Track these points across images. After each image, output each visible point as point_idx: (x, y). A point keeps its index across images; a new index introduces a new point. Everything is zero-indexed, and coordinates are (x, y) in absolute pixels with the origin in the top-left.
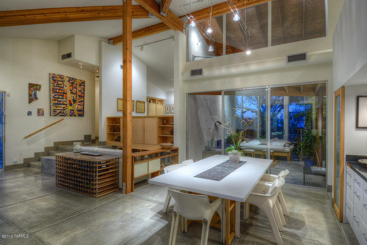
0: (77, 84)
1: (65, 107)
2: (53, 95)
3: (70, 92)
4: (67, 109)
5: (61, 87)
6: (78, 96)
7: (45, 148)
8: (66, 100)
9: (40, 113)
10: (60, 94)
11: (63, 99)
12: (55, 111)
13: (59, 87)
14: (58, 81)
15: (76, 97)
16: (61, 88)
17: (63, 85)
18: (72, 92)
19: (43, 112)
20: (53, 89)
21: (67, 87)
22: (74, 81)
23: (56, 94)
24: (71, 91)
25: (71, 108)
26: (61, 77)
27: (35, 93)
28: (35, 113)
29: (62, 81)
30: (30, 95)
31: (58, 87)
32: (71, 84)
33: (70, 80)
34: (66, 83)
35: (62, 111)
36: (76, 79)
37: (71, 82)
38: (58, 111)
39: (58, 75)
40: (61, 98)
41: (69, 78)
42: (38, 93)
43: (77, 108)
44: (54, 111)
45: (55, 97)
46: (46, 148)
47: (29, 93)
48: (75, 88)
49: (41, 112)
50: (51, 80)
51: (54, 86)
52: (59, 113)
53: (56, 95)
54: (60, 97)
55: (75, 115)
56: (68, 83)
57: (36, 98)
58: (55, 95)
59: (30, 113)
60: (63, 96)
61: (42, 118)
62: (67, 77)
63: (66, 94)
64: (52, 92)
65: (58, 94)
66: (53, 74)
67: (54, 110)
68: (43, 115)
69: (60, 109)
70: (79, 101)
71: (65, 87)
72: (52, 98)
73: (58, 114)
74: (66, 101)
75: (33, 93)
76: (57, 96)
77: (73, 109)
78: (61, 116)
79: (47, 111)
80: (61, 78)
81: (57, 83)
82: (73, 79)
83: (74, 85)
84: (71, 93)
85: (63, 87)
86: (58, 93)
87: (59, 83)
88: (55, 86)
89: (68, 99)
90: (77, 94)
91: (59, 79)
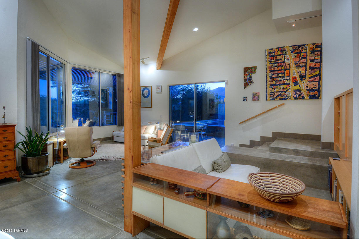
0: (306, 52)
1: (286, 88)
2: (270, 74)
3: (294, 66)
4: (290, 90)
5: (281, 63)
6: (308, 70)
8: (288, 78)
9: (256, 97)
10: (279, 72)
11: (284, 77)
12: (273, 95)
13: (278, 63)
14: (277, 56)
15: (306, 71)
17: (283, 60)
18: (299, 65)
19: (258, 96)
20: (270, 68)
21: (290, 60)
22: (302, 48)
23: (274, 72)
24: (296, 64)
25: (297, 87)
26: (281, 50)
27: (250, 77)
28: (250, 98)
29: (283, 55)
30: (245, 80)
31: (277, 63)
32: (296, 55)
33: (295, 50)
34: (287, 56)
35: (282, 93)
36: (304, 45)
37: (296, 51)
38: (276, 94)
39: (276, 48)
40: (280, 77)
41: (293, 47)
42: (253, 76)
43: (307, 87)
44: (271, 95)
45: (273, 76)
46: (262, 138)
47: (244, 78)
48: (304, 58)
49: (256, 96)
50: (268, 57)
51: (271, 64)
52: (278, 96)
53: (274, 74)
54: (280, 75)
55: (303, 98)
56: (293, 55)
57: (252, 82)
58: (272, 75)
59: (245, 99)
60: (284, 73)
61: (256, 103)
62: (290, 46)
63: (289, 69)
64: (268, 71)
65: (276, 72)
66: (270, 49)
67: (271, 92)
68: (259, 99)
69: (279, 90)
70: (311, 75)
71: (286, 61)
72: (268, 78)
73: (276, 97)
74: (288, 80)
75: (248, 77)
76: (275, 76)
77: (299, 88)
78: (280, 99)
79: (263, 96)
80: (282, 51)
81: (276, 58)
82: (299, 46)
83: (302, 54)
84: (296, 66)
85: (284, 62)
86: (277, 70)
87: (278, 57)
88: (273, 63)
89: (292, 76)
90: (308, 66)
91: (279, 53)
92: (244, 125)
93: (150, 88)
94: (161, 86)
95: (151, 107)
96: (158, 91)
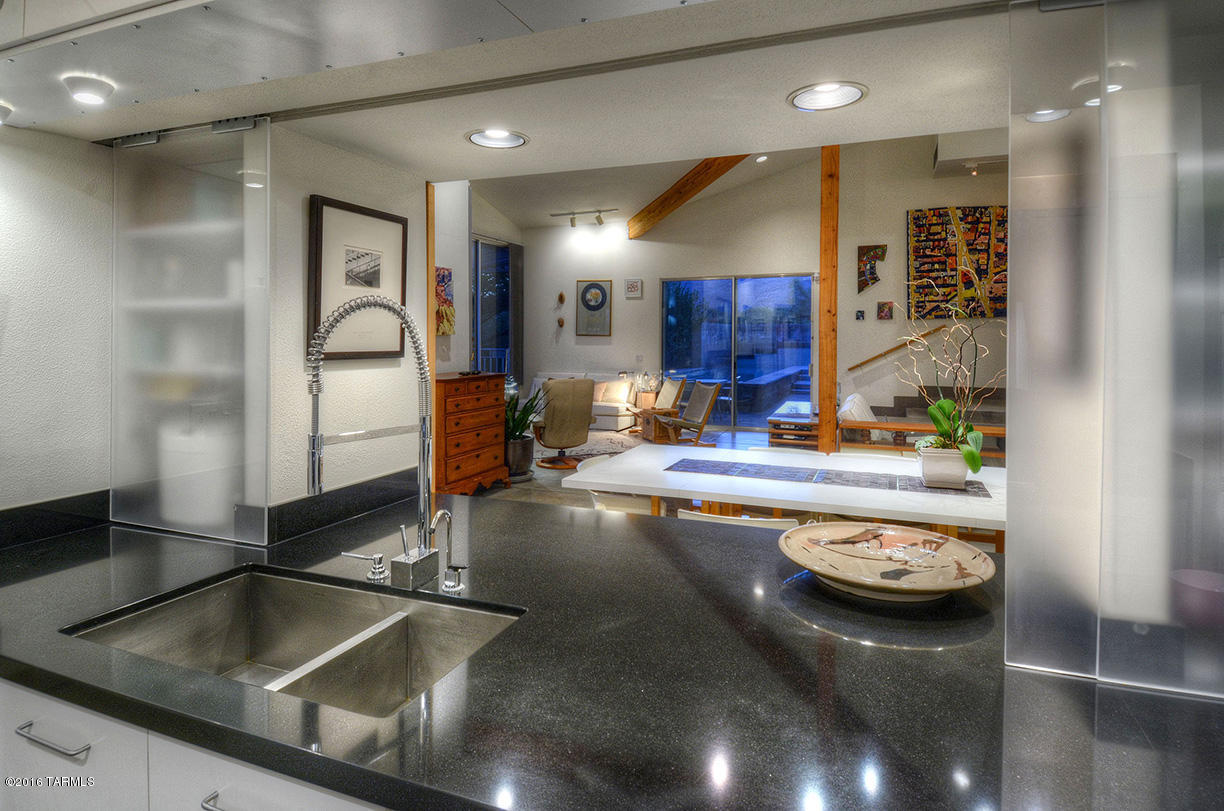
0: (990, 223)
1: (950, 293)
2: (917, 264)
3: (965, 249)
4: (956, 299)
5: (939, 240)
6: (992, 256)
7: (895, 397)
8: (953, 273)
9: (884, 312)
10: (935, 259)
11: (945, 270)
12: (921, 307)
13: (934, 241)
14: (931, 225)
15: (988, 259)
16: (940, 243)
17: (943, 234)
18: (974, 247)
19: (891, 309)
20: (916, 250)
21: (957, 235)
22: (981, 214)
23: (925, 260)
24: (968, 245)
25: (969, 293)
26: (941, 213)
27: (872, 268)
28: (871, 312)
29: (942, 224)
30: (861, 274)
31: (931, 240)
32: (969, 226)
33: (968, 215)
34: (953, 227)
35: (942, 306)
36: (986, 208)
37: (970, 219)
38: (929, 306)
39: (930, 210)
40: (938, 270)
41: (963, 209)
42: (879, 264)
43: (991, 292)
44: (918, 307)
45: (922, 268)
46: (897, 399)
47: (859, 269)
48: (984, 234)
49: (886, 310)
50: (912, 227)
51: (918, 241)
52: (933, 310)
53: (924, 264)
54: (937, 266)
55: (983, 314)
56: (963, 225)
57: (876, 279)
58: (921, 265)
59: (860, 315)
60: (944, 263)
61: (887, 326)
62: (958, 208)
63: (955, 255)
64: (912, 258)
65: (930, 260)
66: (917, 211)
67: (918, 302)
68: (891, 317)
69: (936, 299)
70: (998, 270)
71: (950, 238)
72: (913, 272)
73: (929, 313)
74: (952, 276)
75: (868, 267)
76: (926, 267)
77: (974, 295)
78: (937, 317)
79: (900, 307)
80: (940, 216)
81: (929, 230)
82: (976, 209)
83: (982, 225)
84: (970, 251)
85: (945, 239)
86: (931, 256)
87: (934, 229)
88: (923, 241)
89: (961, 268)
90: (992, 252)
91: (934, 220)
92: (858, 373)
93: (606, 287)
94: (642, 283)
95: (610, 335)
96: (631, 295)
